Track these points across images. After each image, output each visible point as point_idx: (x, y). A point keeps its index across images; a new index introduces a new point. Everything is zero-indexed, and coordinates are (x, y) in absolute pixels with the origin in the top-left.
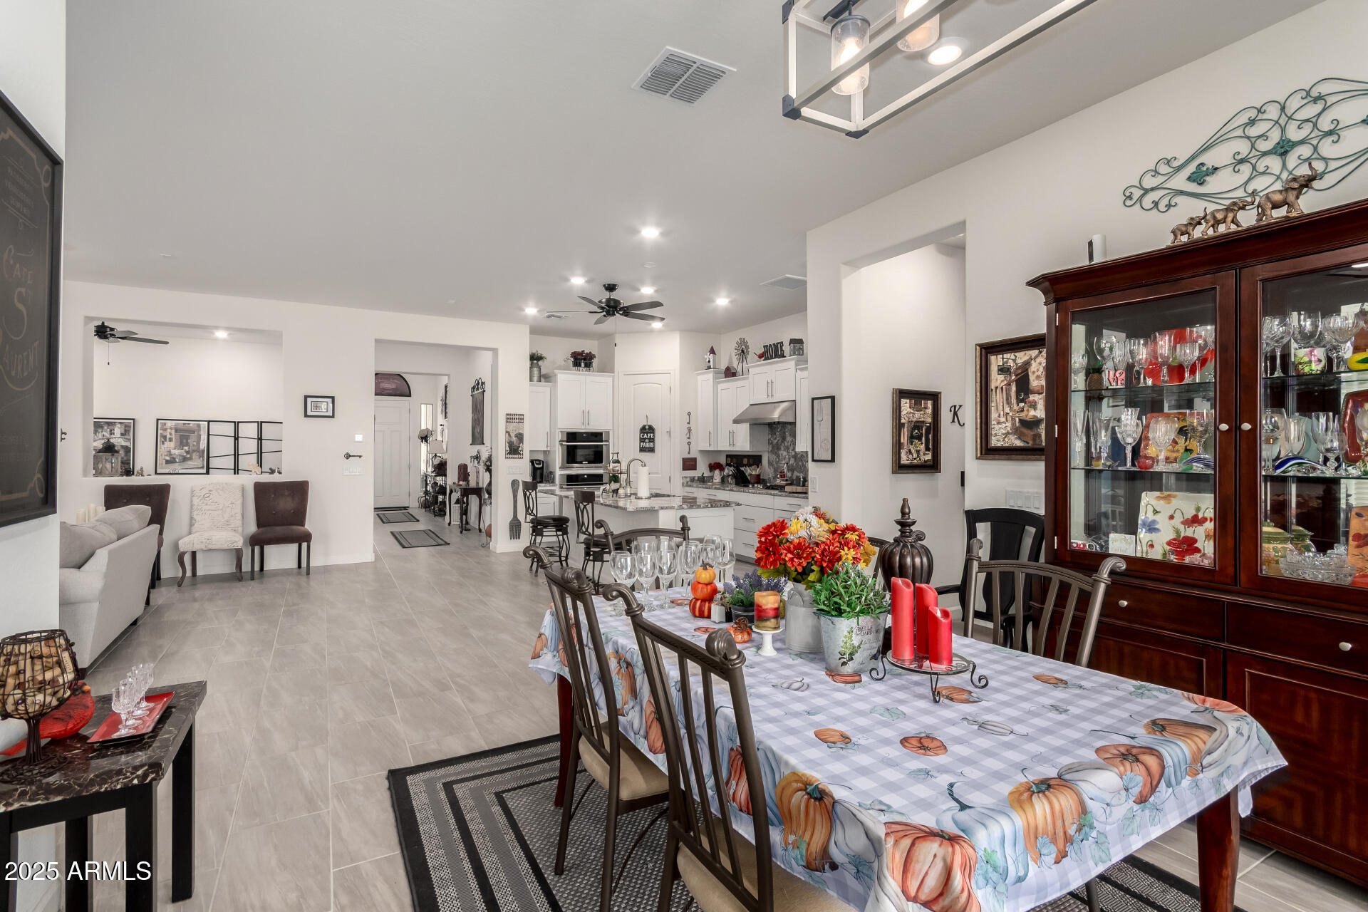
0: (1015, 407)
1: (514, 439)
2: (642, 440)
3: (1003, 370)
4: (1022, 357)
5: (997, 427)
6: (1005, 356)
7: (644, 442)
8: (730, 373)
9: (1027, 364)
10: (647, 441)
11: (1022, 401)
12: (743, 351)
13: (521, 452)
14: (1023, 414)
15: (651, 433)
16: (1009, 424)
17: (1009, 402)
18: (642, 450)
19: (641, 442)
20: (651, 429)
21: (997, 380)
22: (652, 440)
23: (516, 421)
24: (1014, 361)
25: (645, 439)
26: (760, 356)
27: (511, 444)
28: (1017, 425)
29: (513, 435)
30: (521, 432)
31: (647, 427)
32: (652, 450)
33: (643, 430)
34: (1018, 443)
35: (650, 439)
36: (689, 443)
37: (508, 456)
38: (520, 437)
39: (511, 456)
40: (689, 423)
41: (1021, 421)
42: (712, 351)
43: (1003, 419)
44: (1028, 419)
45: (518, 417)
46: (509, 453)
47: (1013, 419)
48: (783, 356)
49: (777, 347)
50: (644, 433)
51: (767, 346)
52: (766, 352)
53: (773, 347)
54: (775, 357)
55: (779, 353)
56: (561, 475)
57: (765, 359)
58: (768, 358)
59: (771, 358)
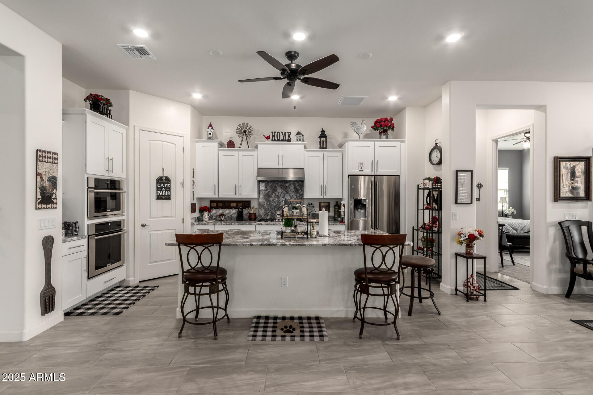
0: (570, 182)
1: (47, 184)
2: (158, 189)
3: (566, 167)
4: (573, 164)
5: (563, 189)
6: (567, 162)
7: (160, 191)
8: (231, 144)
9: (575, 167)
10: (164, 189)
11: (573, 180)
12: (245, 131)
13: (55, 201)
14: (573, 185)
15: (167, 183)
16: (568, 188)
17: (567, 179)
18: (159, 197)
20: (168, 180)
22: (169, 189)
23: (49, 160)
24: (570, 165)
25: (162, 188)
26: (268, 138)
27: (43, 190)
28: (571, 188)
29: (45, 178)
30: (54, 175)
31: (164, 178)
32: (168, 197)
33: (160, 180)
34: (571, 196)
35: (167, 188)
36: (193, 192)
37: (40, 206)
38: (53, 181)
39: (43, 206)
40: (193, 177)
42: (210, 125)
43: (565, 186)
44: (575, 186)
45: (51, 155)
46: (42, 202)
47: (569, 186)
48: (289, 141)
49: (285, 134)
50: (161, 183)
51: (275, 132)
52: (273, 136)
53: (281, 134)
54: (282, 140)
55: (287, 139)
56: (88, 225)
57: (272, 140)
58: (275, 140)
59: (278, 140)
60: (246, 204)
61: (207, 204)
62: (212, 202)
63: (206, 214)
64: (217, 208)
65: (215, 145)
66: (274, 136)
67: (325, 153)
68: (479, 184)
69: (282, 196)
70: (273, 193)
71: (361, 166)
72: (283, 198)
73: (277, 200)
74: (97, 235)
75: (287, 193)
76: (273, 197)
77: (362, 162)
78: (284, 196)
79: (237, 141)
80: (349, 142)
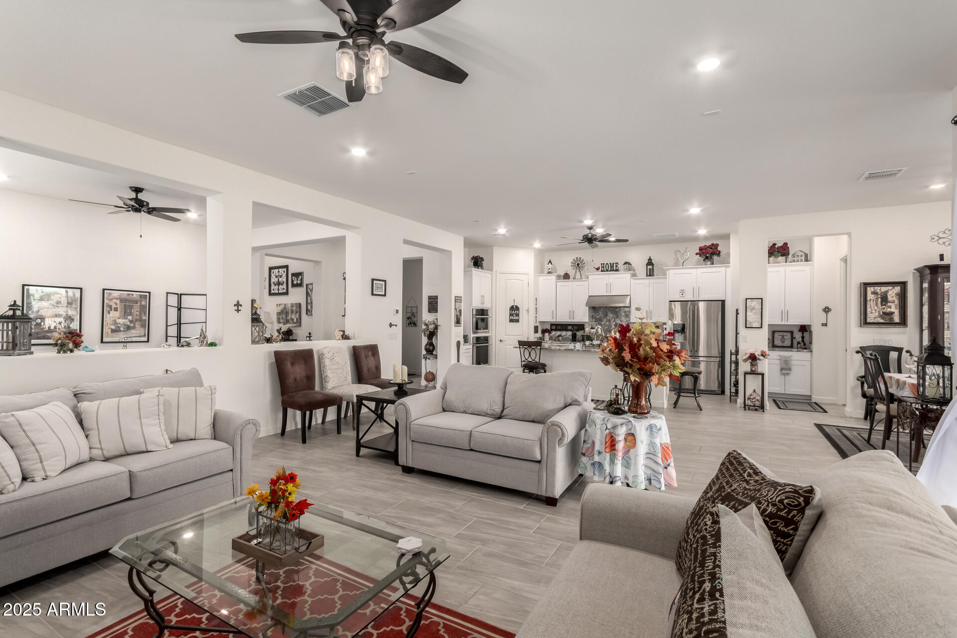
0: (880, 307)
1: (458, 313)
2: (511, 315)
3: (874, 293)
4: (884, 289)
5: (870, 315)
6: (875, 288)
7: (512, 316)
8: (566, 276)
9: (887, 292)
10: (514, 315)
11: (884, 305)
12: (578, 265)
14: (884, 310)
15: (517, 310)
16: (877, 314)
17: (877, 305)
18: (511, 321)
19: (510, 316)
20: (517, 308)
21: (870, 296)
22: (518, 315)
23: (459, 301)
24: (880, 290)
26: (597, 269)
27: (457, 316)
28: (881, 314)
31: (515, 307)
32: (517, 321)
33: (512, 308)
34: (882, 321)
35: (516, 314)
36: (536, 317)
38: (460, 311)
40: (536, 305)
41: (883, 312)
42: (550, 262)
43: (873, 312)
44: (887, 312)
45: (460, 298)
47: (879, 312)
48: (617, 270)
49: (613, 265)
50: (512, 310)
51: (604, 264)
52: (602, 267)
53: (609, 265)
54: (610, 271)
55: (615, 269)
56: (473, 338)
57: (602, 271)
58: (604, 271)
59: (607, 271)
60: (581, 327)
61: (548, 327)
62: (552, 325)
63: (547, 335)
64: (556, 330)
65: (553, 278)
66: (604, 267)
67: (651, 280)
68: (826, 308)
69: (613, 320)
70: (604, 317)
71: (682, 292)
72: (614, 322)
73: (608, 323)
74: (477, 344)
75: (618, 317)
76: (605, 321)
77: (683, 289)
78: (615, 320)
79: (571, 272)
80: (670, 271)
